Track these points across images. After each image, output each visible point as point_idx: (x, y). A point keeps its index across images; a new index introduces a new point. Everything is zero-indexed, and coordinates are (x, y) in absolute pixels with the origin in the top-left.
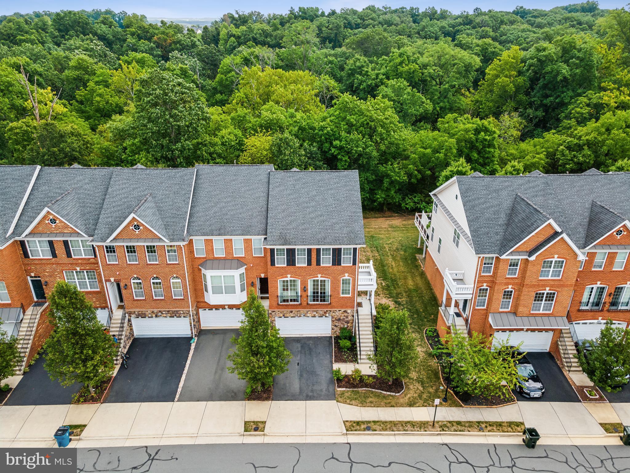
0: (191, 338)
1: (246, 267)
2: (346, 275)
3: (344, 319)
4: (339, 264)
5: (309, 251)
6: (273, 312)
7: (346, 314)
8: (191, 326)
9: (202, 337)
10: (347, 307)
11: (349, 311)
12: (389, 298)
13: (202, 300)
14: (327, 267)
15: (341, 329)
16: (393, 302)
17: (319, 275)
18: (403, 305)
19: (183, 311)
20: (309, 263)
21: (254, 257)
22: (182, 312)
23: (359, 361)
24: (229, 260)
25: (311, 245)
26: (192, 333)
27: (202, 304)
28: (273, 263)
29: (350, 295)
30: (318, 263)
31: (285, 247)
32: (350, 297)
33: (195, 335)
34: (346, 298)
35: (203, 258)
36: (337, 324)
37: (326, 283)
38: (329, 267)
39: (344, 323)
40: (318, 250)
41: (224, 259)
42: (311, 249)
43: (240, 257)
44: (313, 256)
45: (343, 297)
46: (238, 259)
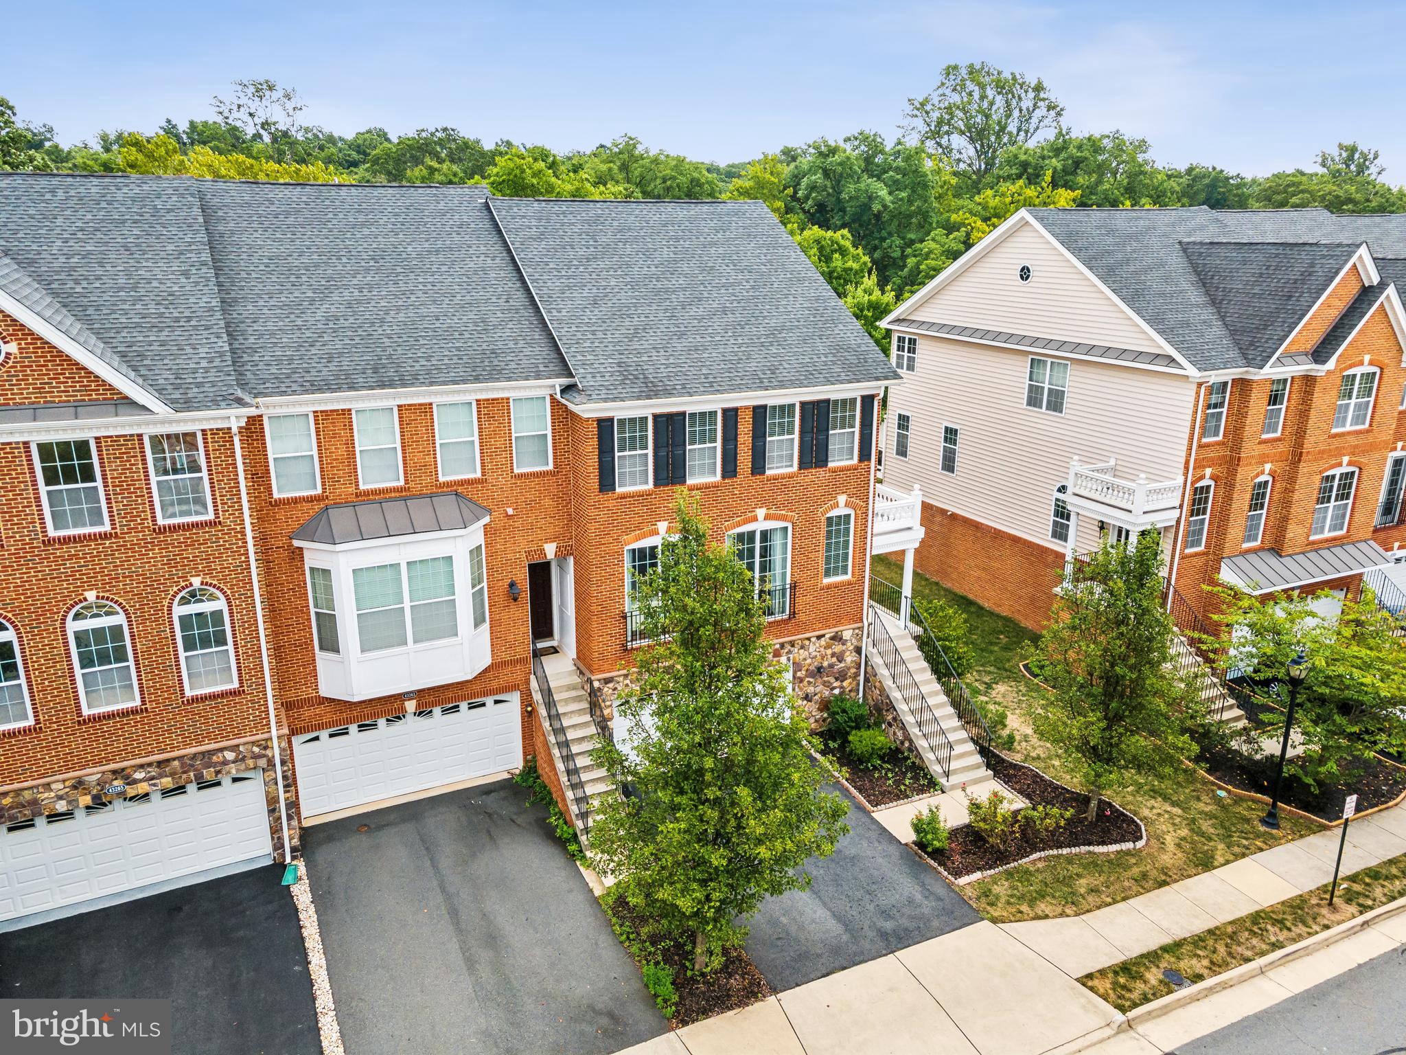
1: (487, 520)
2: (842, 499)
3: (831, 666)
4: (822, 461)
5: (731, 415)
6: (608, 681)
7: (838, 648)
8: (272, 811)
9: (324, 854)
10: (839, 623)
11: (847, 635)
14: (783, 477)
15: (825, 705)
17: (761, 512)
19: (234, 748)
20: (730, 469)
21: (521, 476)
22: (230, 756)
23: (943, 781)
24: (421, 496)
26: (278, 846)
27: (307, 713)
28: (607, 481)
29: (848, 577)
30: (758, 466)
31: (646, 409)
32: (849, 583)
33: (293, 850)
34: (836, 586)
35: (311, 499)
36: (811, 690)
37: (777, 541)
38: (791, 476)
39: (832, 679)
40: (759, 413)
41: (402, 495)
42: (736, 410)
43: (462, 483)
44: (741, 439)
45: (829, 587)
46: (457, 490)
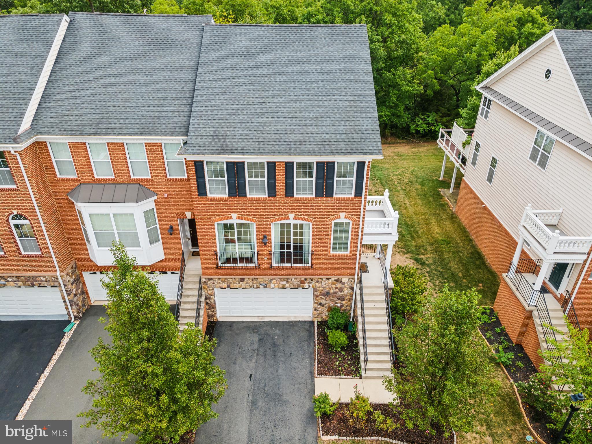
0: (69, 322)
1: (155, 198)
2: (343, 214)
3: (335, 293)
4: (330, 194)
5: (272, 167)
6: (210, 279)
7: (339, 285)
8: (65, 302)
9: (89, 321)
10: (341, 273)
11: (345, 280)
12: (405, 253)
13: (84, 257)
14: (305, 199)
15: (330, 309)
16: (412, 261)
17: (291, 216)
18: (428, 265)
19: (44, 277)
20: (272, 191)
21: (170, 180)
22: (44, 279)
23: (363, 372)
24: (124, 184)
25: (274, 153)
26: (69, 314)
27: (86, 264)
28: (202, 191)
29: (348, 252)
30: (289, 192)
31: (224, 158)
32: (347, 256)
33: (75, 317)
34: (339, 256)
35: (73, 180)
36: (323, 301)
37: (305, 230)
38: (310, 200)
39: (335, 299)
40: (289, 166)
41: (114, 183)
42: (274, 163)
43: (142, 180)
44: (278, 178)
45: (334, 256)
46: (140, 183)
